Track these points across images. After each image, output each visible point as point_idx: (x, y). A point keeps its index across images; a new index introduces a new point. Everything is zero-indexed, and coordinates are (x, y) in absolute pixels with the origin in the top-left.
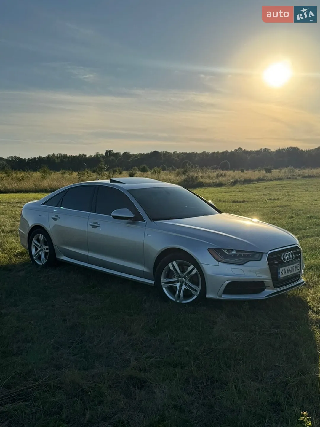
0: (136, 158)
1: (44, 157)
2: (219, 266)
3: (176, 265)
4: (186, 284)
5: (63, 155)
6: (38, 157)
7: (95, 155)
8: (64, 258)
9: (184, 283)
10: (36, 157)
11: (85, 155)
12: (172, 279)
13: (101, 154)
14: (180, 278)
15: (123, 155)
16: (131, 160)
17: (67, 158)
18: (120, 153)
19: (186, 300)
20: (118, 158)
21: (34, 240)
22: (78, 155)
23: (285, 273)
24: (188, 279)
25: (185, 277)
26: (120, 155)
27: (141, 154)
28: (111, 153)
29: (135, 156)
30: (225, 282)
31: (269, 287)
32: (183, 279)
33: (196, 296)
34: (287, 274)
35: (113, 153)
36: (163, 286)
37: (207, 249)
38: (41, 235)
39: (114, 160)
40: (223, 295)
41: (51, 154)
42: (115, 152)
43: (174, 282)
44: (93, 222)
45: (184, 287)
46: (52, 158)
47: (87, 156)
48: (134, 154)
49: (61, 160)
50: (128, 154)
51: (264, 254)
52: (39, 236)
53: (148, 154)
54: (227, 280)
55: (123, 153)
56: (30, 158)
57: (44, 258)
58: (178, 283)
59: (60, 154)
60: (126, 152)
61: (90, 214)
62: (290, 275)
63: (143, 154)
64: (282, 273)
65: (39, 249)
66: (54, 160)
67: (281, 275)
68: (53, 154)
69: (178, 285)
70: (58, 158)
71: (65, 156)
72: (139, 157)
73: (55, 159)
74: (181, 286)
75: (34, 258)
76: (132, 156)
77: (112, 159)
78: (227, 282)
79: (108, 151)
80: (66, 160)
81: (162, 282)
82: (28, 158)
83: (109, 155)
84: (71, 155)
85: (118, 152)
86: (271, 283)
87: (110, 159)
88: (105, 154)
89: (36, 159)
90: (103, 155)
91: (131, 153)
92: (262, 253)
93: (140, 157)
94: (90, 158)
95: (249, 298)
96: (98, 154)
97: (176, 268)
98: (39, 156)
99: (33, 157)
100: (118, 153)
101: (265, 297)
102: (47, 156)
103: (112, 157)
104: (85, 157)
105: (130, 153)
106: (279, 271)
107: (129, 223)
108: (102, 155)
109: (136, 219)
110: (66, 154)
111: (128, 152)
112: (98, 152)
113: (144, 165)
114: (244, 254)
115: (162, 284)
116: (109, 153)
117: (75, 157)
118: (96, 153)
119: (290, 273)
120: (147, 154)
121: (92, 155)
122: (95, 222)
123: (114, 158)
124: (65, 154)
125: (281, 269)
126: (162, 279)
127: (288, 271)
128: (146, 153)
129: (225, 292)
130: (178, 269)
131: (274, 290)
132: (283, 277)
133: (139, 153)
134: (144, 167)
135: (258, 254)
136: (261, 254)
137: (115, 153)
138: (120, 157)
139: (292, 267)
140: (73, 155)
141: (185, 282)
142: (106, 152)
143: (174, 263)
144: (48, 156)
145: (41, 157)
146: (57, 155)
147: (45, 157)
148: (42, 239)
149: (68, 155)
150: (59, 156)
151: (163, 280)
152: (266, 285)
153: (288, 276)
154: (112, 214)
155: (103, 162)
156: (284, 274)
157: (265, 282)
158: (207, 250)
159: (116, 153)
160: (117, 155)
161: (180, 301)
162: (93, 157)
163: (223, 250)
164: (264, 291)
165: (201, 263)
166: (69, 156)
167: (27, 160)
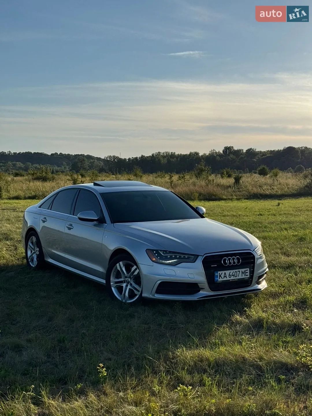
0: (264, 157)
1: (147, 157)
2: (153, 266)
3: (122, 266)
4: (131, 285)
5: (170, 154)
6: (140, 156)
7: (210, 153)
8: (50, 260)
9: (130, 284)
10: (138, 157)
11: (197, 154)
12: (120, 279)
13: (217, 152)
14: (127, 278)
15: (246, 152)
16: (257, 158)
17: (175, 157)
18: (243, 150)
19: (131, 300)
20: (240, 157)
21: (30, 243)
22: (188, 153)
23: (226, 277)
24: (132, 279)
25: (130, 278)
26: (243, 152)
27: (271, 151)
28: (231, 151)
29: (262, 154)
30: (157, 281)
31: (204, 289)
32: (129, 279)
33: (138, 296)
34: (228, 279)
35: (234, 150)
36: (112, 286)
37: (145, 250)
38: (34, 237)
39: (234, 159)
40: (156, 294)
41: (156, 153)
42: (236, 148)
43: (121, 282)
44: (69, 224)
45: (129, 287)
46: (158, 158)
47: (200, 155)
48: (261, 151)
49: (168, 160)
50: (254, 151)
51: (200, 257)
52: (33, 238)
53: (281, 150)
54: (159, 280)
55: (247, 151)
56: (131, 158)
57: (36, 260)
58: (125, 283)
59: (166, 153)
60: (251, 149)
61: (69, 216)
62: (232, 280)
63: (274, 151)
64: (220, 276)
65: (33, 251)
66: (159, 160)
67: (220, 279)
68: (159, 152)
69: (124, 285)
70: (164, 157)
71: (173, 155)
72: (267, 155)
73: (161, 159)
74: (127, 286)
75: (29, 260)
76: (258, 154)
77: (232, 158)
78: (159, 282)
79: (227, 148)
80: (173, 160)
81: (111, 281)
82: (128, 158)
83: (228, 153)
84: (180, 154)
85: (240, 148)
86: (206, 285)
87: (230, 158)
88: (223, 151)
89: (138, 158)
90: (221, 153)
91: (257, 150)
92: (198, 256)
93: (270, 155)
94: (204, 157)
95: (181, 299)
96: (214, 152)
97: (122, 268)
98: (142, 155)
99: (134, 157)
100: (240, 150)
101: (198, 298)
102: (151, 155)
103: (232, 156)
104: (197, 155)
105: (255, 150)
106: (216, 274)
107: (95, 225)
108: (219, 152)
109: (101, 221)
110: (175, 153)
111: (253, 148)
112: (214, 150)
113: (263, 166)
114: (179, 256)
115: (112, 283)
116: (228, 151)
117: (185, 156)
118: (212, 151)
119: (232, 278)
120: (279, 152)
121: (206, 153)
122: (70, 224)
123: (235, 157)
124: (173, 152)
125: (219, 272)
126: (111, 279)
127: (229, 275)
128: (277, 150)
129: (158, 291)
130: (124, 269)
131: (209, 292)
132: (221, 281)
133: (268, 150)
134: (264, 168)
135: (193, 256)
136: (196, 256)
137: (236, 150)
138: (243, 155)
139: (236, 272)
140: (182, 154)
141: (130, 282)
142: (224, 148)
143: (121, 263)
144: (153, 155)
145: (144, 156)
146: (164, 153)
147: (149, 156)
148: (34, 241)
149: (177, 153)
150: (165, 155)
151: (113, 280)
152: (200, 287)
153: (230, 280)
154: (78, 216)
155: (203, 162)
156: (224, 278)
157: (199, 284)
158: (145, 252)
159: (238, 150)
160: (238, 153)
161: (125, 301)
162: (207, 156)
163: (159, 251)
164: (199, 293)
165: (139, 263)
166: (178, 155)
167: (127, 161)
